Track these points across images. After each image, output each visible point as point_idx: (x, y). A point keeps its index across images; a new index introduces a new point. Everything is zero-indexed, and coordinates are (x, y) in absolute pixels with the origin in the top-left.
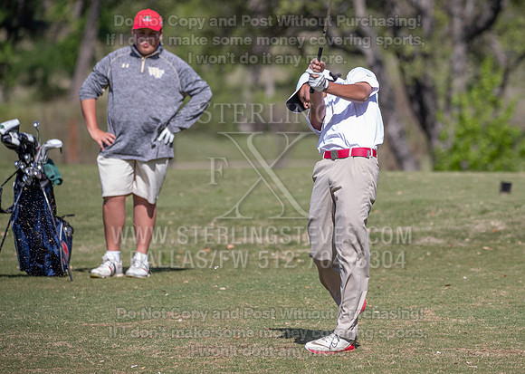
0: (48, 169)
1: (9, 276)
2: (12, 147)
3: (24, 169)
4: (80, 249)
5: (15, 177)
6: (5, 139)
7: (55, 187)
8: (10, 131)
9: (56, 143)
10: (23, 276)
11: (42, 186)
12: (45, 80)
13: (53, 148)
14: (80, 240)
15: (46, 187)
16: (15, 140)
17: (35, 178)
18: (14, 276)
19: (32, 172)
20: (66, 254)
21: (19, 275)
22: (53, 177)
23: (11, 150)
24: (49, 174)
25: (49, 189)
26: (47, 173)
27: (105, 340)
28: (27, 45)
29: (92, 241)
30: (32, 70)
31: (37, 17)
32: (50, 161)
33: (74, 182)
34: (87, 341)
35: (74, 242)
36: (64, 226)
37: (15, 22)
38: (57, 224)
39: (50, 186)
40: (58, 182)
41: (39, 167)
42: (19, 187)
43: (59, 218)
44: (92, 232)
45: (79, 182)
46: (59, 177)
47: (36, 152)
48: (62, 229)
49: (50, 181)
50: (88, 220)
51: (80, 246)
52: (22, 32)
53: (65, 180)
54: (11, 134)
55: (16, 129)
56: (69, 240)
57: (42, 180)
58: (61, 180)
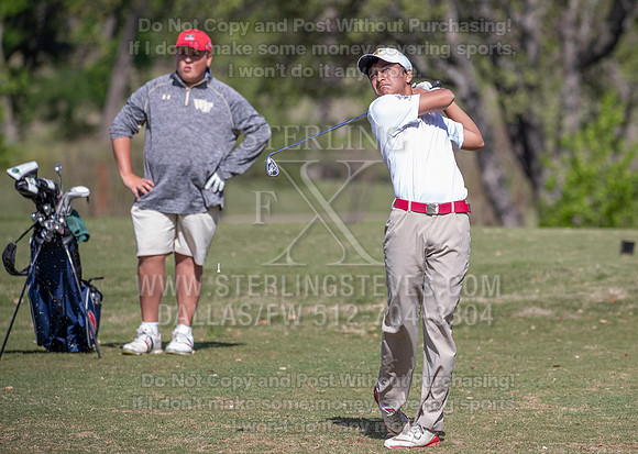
0: (73, 222)
1: (24, 352)
2: (29, 195)
3: (43, 221)
4: (110, 320)
5: (32, 231)
6: (20, 187)
7: (81, 245)
8: (27, 175)
9: (82, 190)
10: (41, 352)
11: (65, 242)
12: (69, 114)
13: (78, 197)
14: (111, 308)
15: (69, 245)
16: (33, 188)
17: (57, 233)
18: (29, 352)
19: (53, 225)
20: (93, 326)
21: (36, 351)
22: (78, 232)
23: (27, 200)
24: (73, 229)
25: (73, 247)
26: (71, 227)
27: (140, 430)
28: (47, 72)
29: (124, 310)
30: (53, 102)
31: (60, 38)
32: (74, 213)
33: (103, 238)
34: (118, 432)
35: (102, 311)
36: (91, 292)
37: (33, 44)
38: (83, 289)
39: (74, 244)
40: (84, 238)
41: (62, 220)
42: (37, 244)
43: (85, 282)
44: (125, 299)
45: (110, 238)
46: (85, 232)
47: (57, 202)
48: (88, 295)
49: (75, 237)
50: (120, 285)
51: (110, 316)
52: (42, 56)
53: (92, 236)
54: (27, 179)
55: (33, 173)
56: (97, 309)
57: (64, 235)
58: (87, 236)
